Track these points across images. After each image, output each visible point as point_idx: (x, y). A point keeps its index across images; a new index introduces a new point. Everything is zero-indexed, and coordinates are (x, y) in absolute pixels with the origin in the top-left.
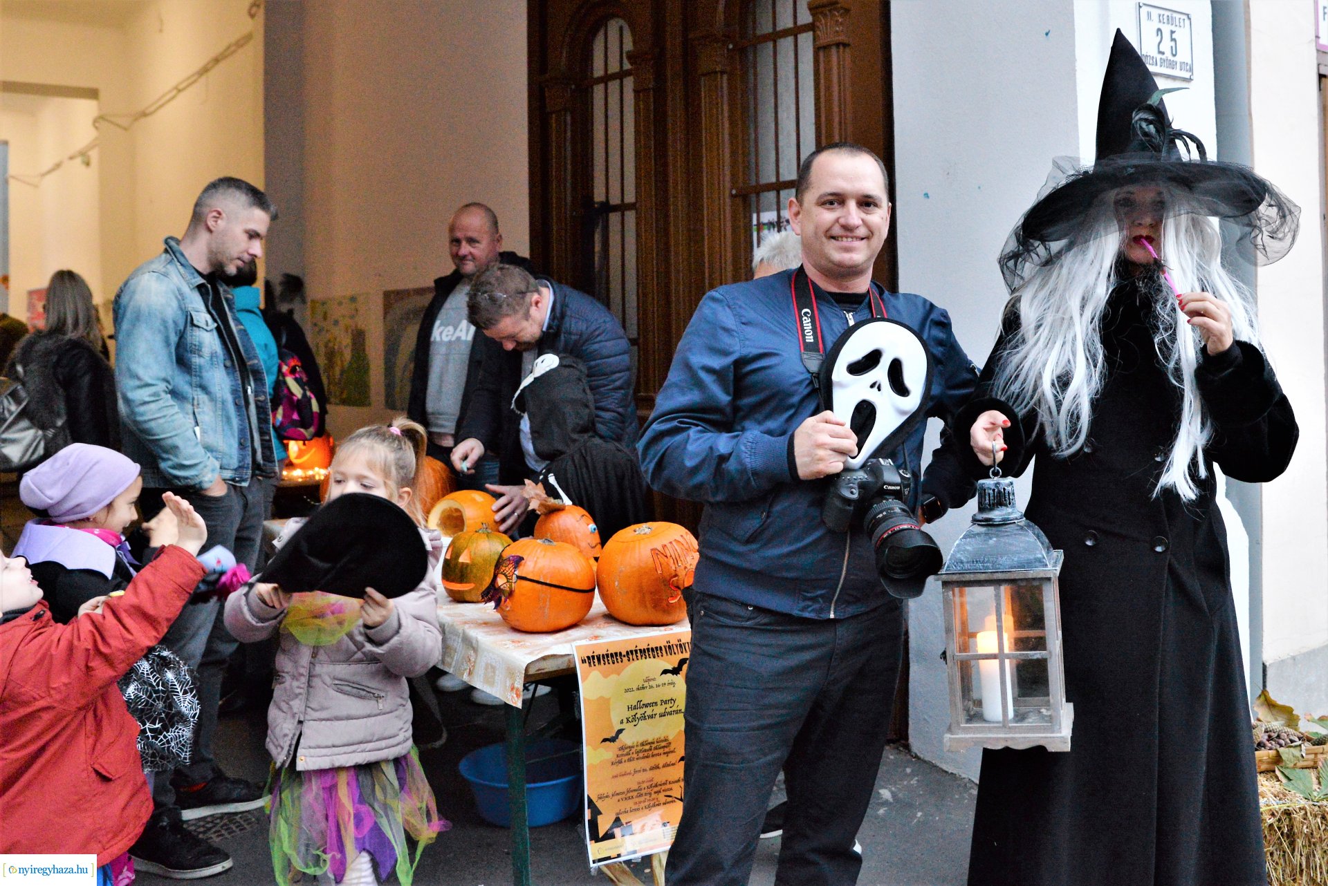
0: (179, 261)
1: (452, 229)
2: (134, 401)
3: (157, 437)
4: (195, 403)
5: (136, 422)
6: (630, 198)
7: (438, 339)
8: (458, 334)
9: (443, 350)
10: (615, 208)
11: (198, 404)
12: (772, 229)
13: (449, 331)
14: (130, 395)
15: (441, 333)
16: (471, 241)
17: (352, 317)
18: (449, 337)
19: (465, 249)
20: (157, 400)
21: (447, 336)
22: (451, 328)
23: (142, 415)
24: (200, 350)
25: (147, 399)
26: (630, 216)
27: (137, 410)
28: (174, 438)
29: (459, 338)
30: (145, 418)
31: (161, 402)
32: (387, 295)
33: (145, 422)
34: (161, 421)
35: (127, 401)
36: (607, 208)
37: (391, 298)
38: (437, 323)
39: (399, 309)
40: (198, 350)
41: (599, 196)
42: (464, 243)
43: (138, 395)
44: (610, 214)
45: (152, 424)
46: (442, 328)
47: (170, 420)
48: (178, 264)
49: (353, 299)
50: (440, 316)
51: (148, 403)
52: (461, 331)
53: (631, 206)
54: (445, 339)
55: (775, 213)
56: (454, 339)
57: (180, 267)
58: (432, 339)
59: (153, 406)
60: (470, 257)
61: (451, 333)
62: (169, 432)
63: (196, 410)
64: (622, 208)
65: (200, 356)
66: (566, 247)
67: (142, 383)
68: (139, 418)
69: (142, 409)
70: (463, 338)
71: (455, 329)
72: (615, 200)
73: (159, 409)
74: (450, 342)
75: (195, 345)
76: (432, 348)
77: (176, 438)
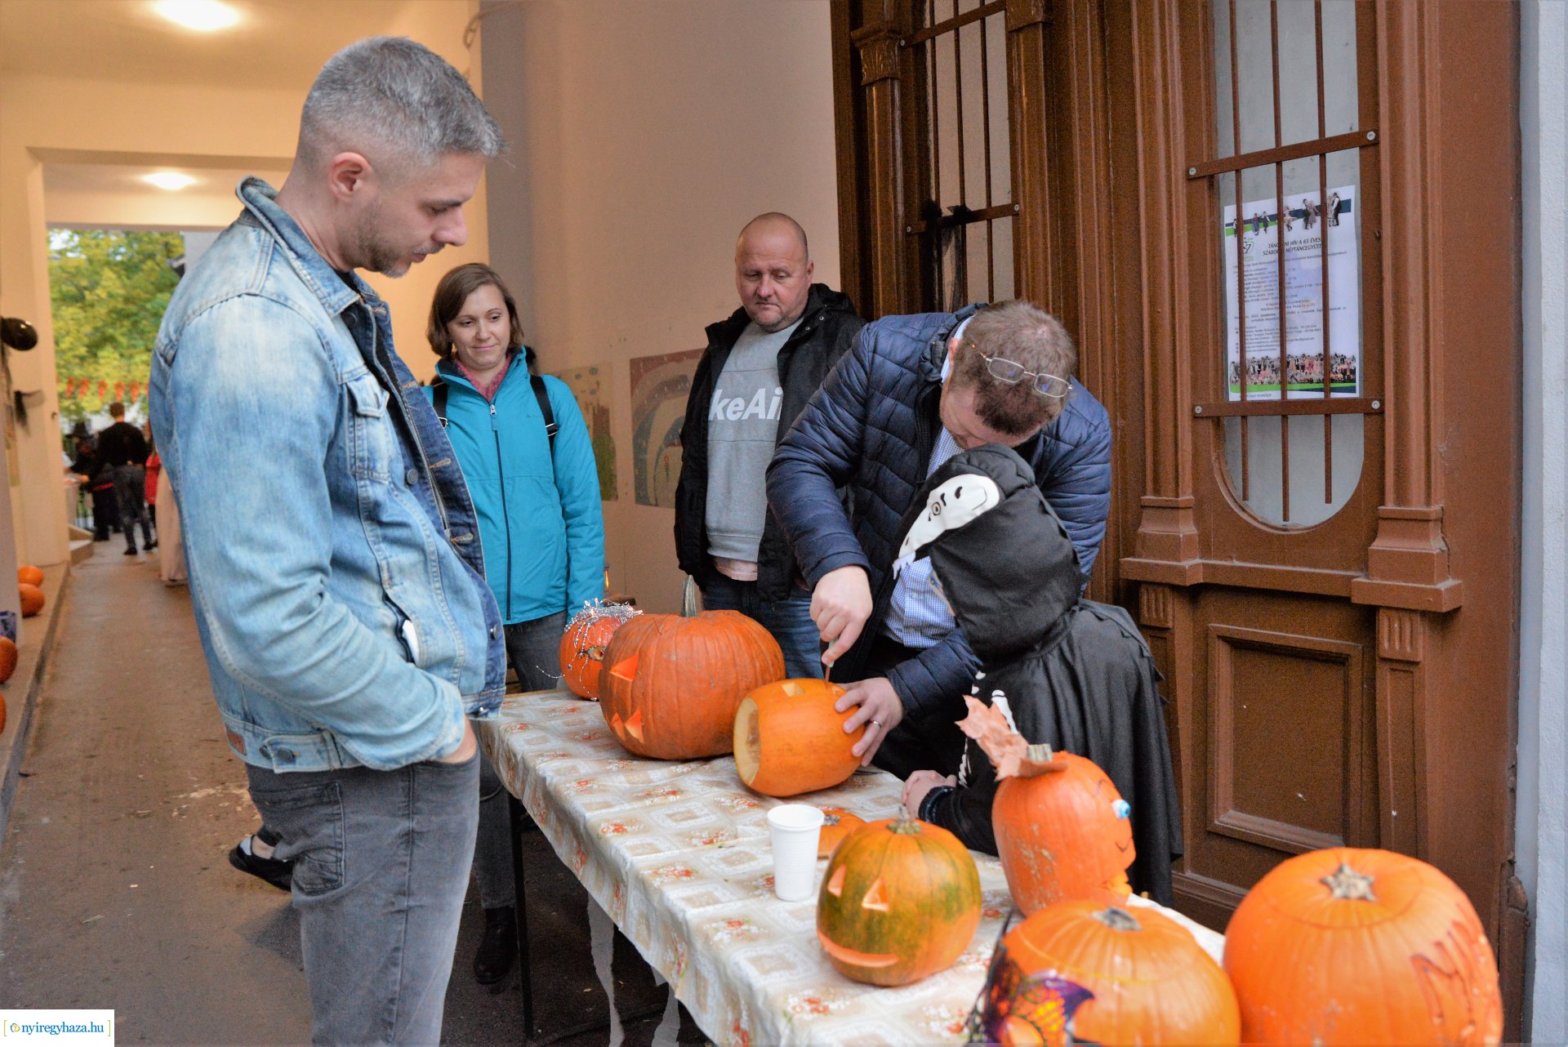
0: (291, 249)
1: (744, 254)
2: (254, 637)
3: (330, 700)
4: (385, 575)
5: (271, 681)
6: (1001, 197)
7: (720, 417)
8: (752, 409)
9: (729, 434)
10: (976, 216)
11: (391, 578)
12: (1262, 230)
13: (737, 405)
14: (248, 623)
15: (725, 409)
16: (776, 274)
17: (593, 392)
18: (739, 415)
19: (768, 286)
20: (311, 621)
21: (735, 413)
22: (740, 401)
23: (282, 663)
24: (372, 469)
25: (287, 626)
26: (1003, 227)
27: (267, 655)
28: (367, 692)
29: (754, 416)
30: (293, 669)
31: (318, 623)
32: (634, 363)
33: (295, 676)
34: (331, 664)
35: (239, 637)
36: (963, 215)
37: (640, 367)
38: (718, 394)
39: (651, 380)
40: (367, 468)
41: (948, 201)
42: (766, 277)
43: (264, 620)
44: (968, 225)
45: (312, 678)
46: (726, 401)
47: (347, 654)
48: (291, 255)
49: (593, 371)
50: (720, 382)
51: (291, 633)
52: (757, 405)
53: (1004, 211)
54: (732, 417)
55: (1274, 202)
56: (746, 417)
57: (297, 264)
58: (711, 417)
59: (304, 638)
60: (774, 299)
61: (741, 408)
62: (353, 683)
63: (390, 593)
64: (987, 215)
65: (373, 481)
66: (898, 279)
67: (266, 589)
68: (276, 673)
69: (279, 651)
70: (762, 416)
71: (748, 402)
72: (975, 203)
73: (319, 640)
74: (740, 421)
75: (362, 460)
76: (711, 430)
77: (372, 688)
